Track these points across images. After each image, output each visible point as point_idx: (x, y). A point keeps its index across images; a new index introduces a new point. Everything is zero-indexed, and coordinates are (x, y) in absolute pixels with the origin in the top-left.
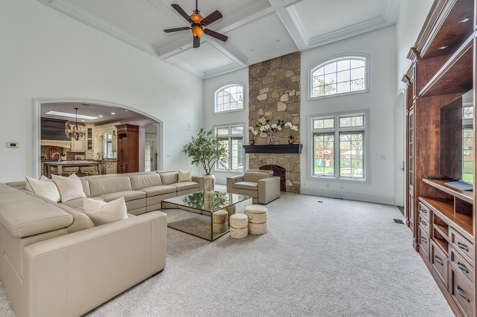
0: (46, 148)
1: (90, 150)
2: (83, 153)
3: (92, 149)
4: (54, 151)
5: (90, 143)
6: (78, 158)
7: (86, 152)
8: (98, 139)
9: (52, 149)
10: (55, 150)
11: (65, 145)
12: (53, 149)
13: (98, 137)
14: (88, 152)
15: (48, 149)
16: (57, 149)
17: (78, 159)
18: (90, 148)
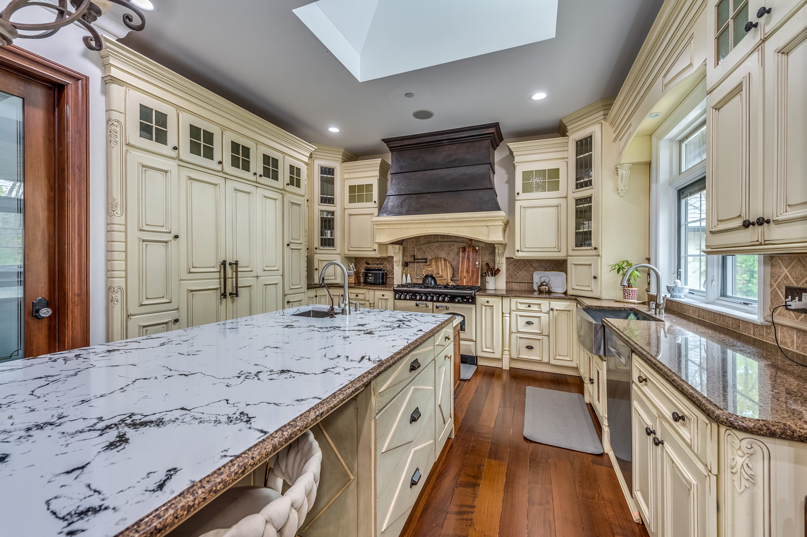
0: (450, 247)
1: (585, 250)
2: (559, 265)
3: (590, 245)
4: (468, 255)
5: (584, 211)
6: (542, 285)
7: (570, 261)
8: (621, 186)
9: (464, 249)
10: (471, 253)
11: (485, 229)
12: (467, 248)
13: (624, 172)
14: (577, 257)
15: (455, 248)
16: (477, 248)
17: (540, 292)
18: (584, 239)
